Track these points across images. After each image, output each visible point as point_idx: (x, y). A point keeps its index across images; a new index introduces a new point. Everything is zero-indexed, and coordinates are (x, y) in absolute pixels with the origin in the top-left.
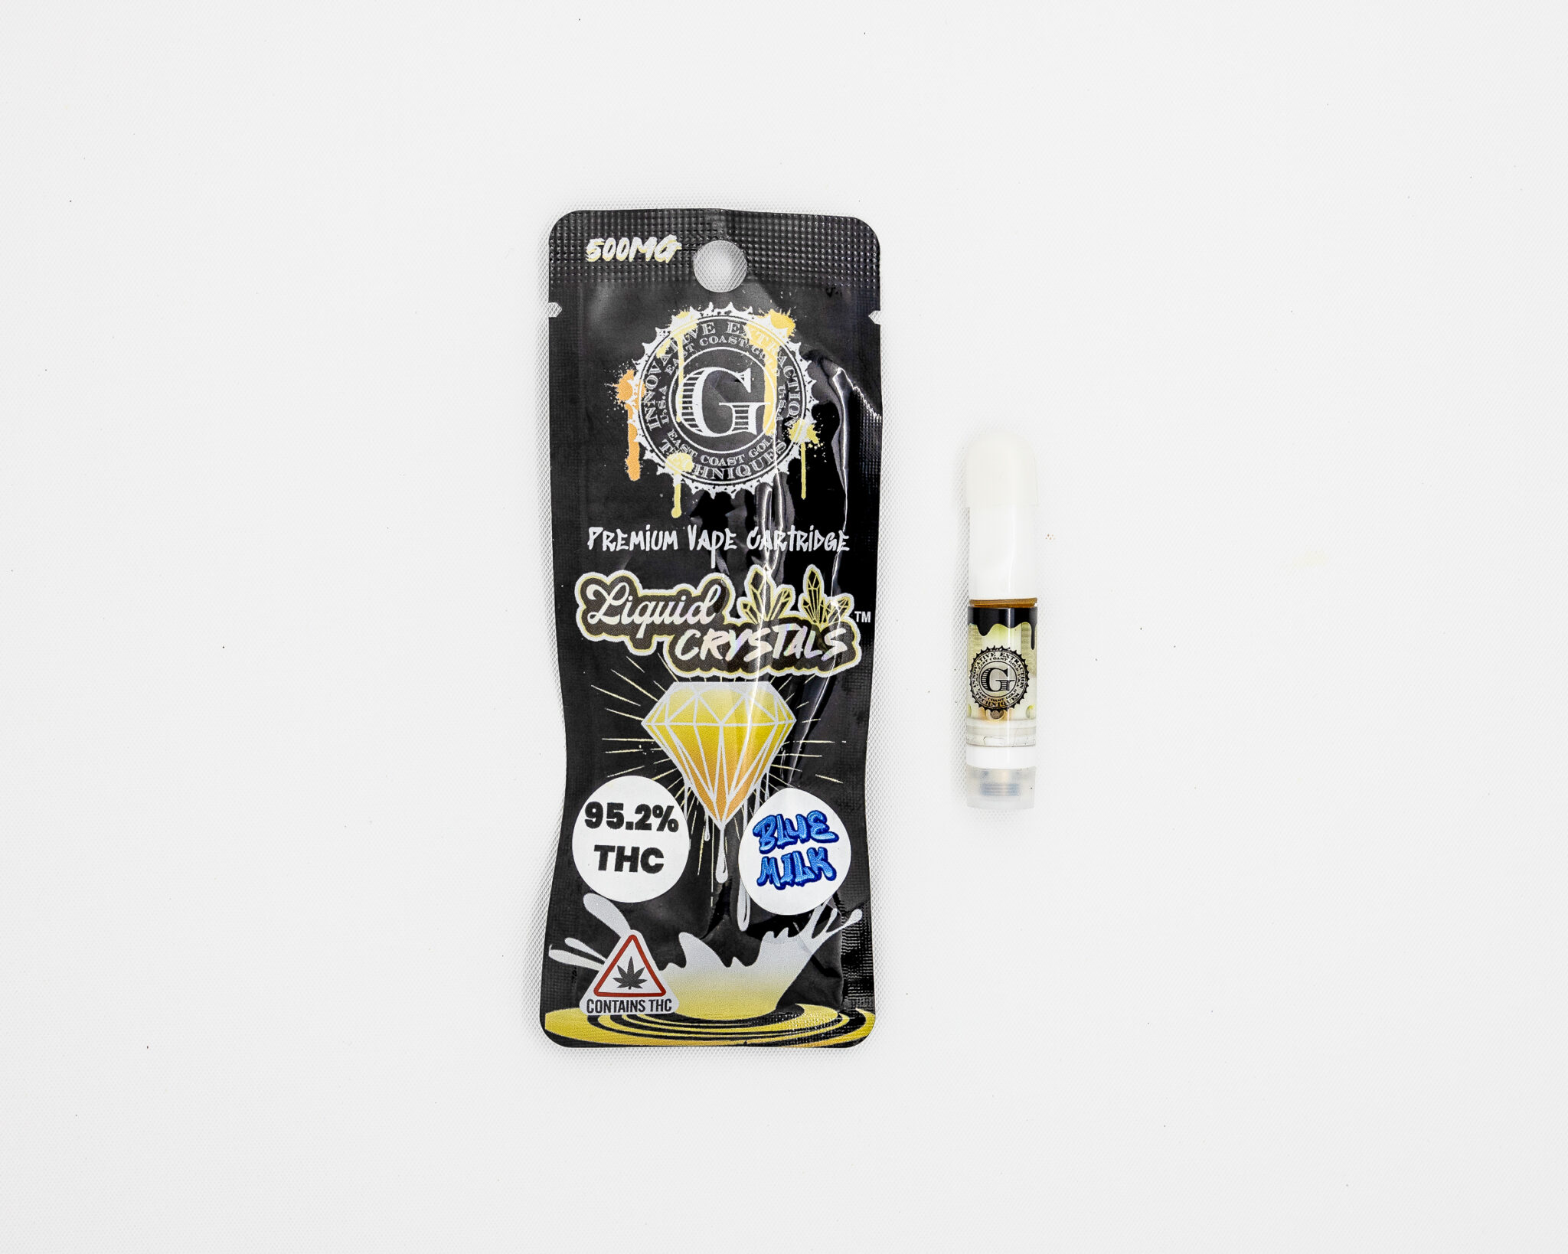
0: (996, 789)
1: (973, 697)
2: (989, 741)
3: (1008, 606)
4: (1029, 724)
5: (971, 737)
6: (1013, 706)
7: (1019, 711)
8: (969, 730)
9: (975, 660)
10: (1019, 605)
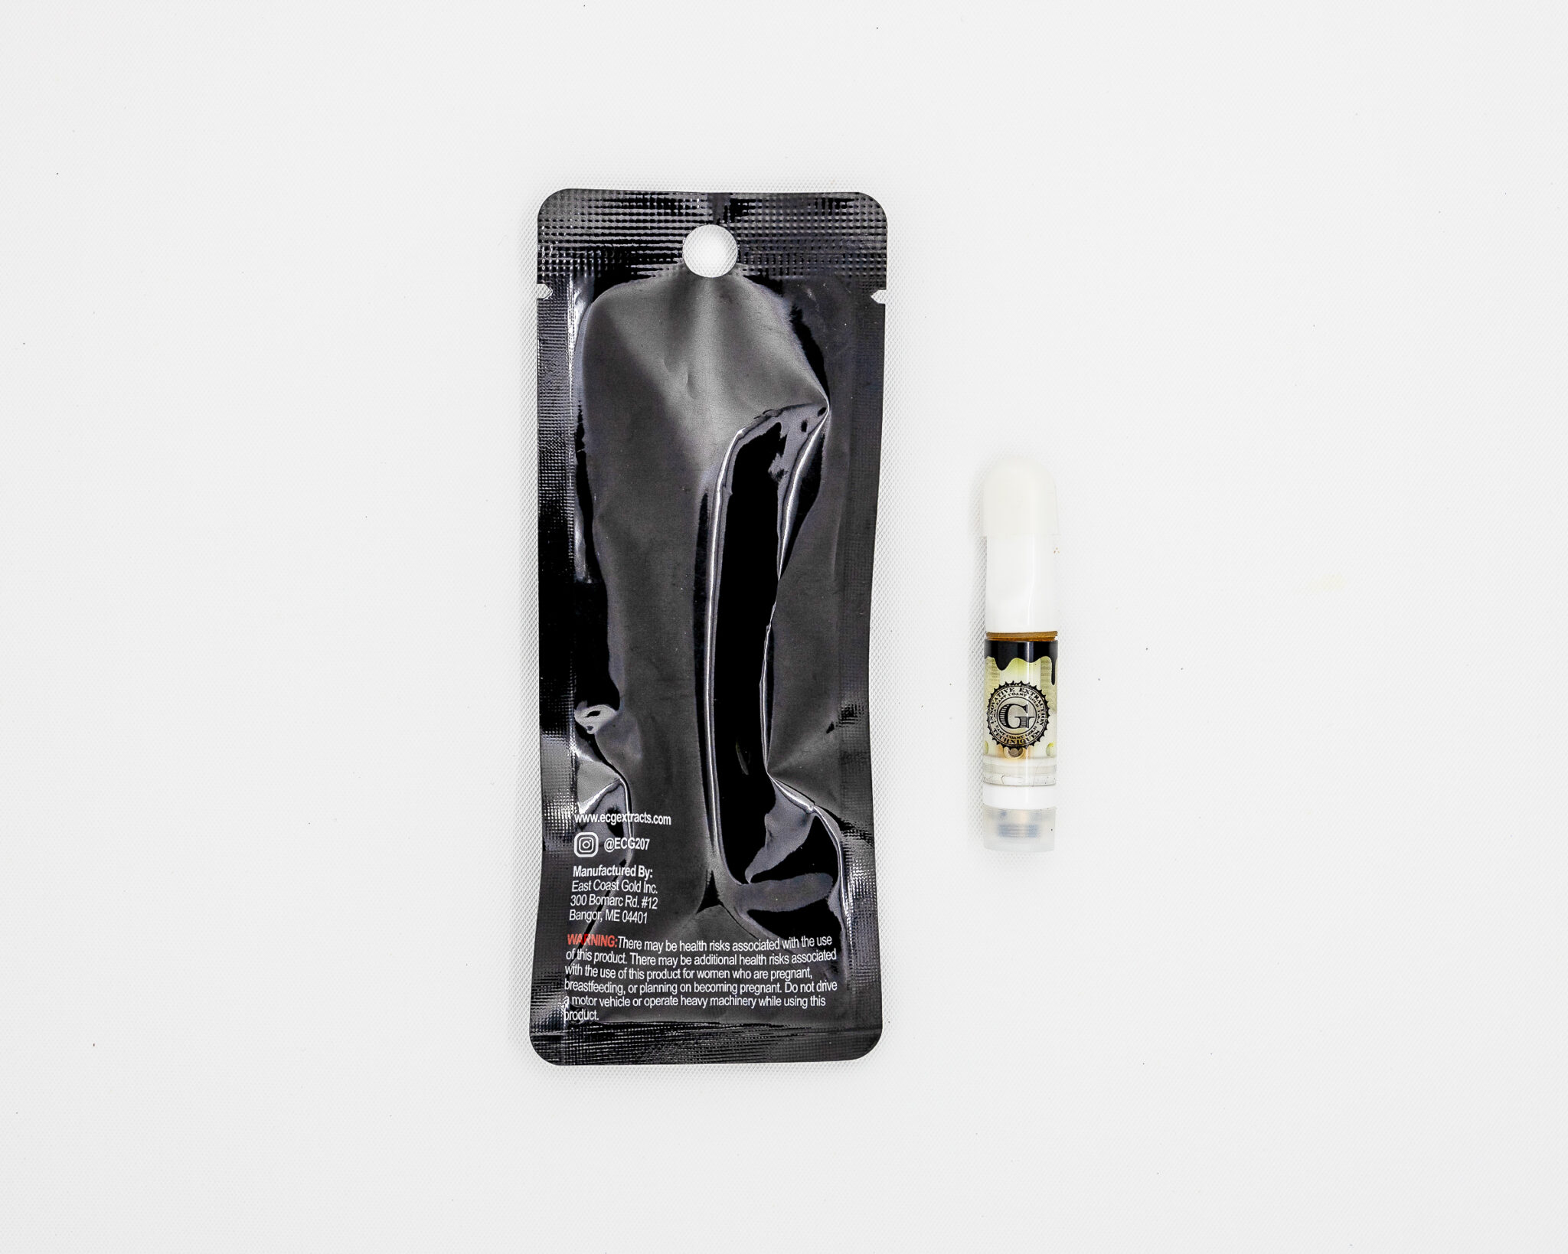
0: (1016, 830)
1: (990, 733)
2: (1008, 780)
3: (1027, 640)
4: (1050, 762)
5: (988, 776)
6: (1033, 744)
7: (1039, 748)
8: (984, 767)
9: (992, 695)
10: (1038, 638)
